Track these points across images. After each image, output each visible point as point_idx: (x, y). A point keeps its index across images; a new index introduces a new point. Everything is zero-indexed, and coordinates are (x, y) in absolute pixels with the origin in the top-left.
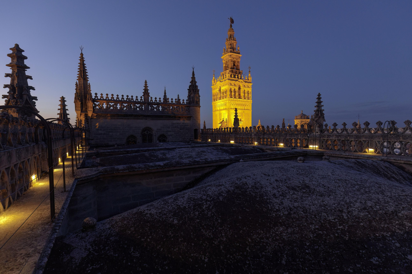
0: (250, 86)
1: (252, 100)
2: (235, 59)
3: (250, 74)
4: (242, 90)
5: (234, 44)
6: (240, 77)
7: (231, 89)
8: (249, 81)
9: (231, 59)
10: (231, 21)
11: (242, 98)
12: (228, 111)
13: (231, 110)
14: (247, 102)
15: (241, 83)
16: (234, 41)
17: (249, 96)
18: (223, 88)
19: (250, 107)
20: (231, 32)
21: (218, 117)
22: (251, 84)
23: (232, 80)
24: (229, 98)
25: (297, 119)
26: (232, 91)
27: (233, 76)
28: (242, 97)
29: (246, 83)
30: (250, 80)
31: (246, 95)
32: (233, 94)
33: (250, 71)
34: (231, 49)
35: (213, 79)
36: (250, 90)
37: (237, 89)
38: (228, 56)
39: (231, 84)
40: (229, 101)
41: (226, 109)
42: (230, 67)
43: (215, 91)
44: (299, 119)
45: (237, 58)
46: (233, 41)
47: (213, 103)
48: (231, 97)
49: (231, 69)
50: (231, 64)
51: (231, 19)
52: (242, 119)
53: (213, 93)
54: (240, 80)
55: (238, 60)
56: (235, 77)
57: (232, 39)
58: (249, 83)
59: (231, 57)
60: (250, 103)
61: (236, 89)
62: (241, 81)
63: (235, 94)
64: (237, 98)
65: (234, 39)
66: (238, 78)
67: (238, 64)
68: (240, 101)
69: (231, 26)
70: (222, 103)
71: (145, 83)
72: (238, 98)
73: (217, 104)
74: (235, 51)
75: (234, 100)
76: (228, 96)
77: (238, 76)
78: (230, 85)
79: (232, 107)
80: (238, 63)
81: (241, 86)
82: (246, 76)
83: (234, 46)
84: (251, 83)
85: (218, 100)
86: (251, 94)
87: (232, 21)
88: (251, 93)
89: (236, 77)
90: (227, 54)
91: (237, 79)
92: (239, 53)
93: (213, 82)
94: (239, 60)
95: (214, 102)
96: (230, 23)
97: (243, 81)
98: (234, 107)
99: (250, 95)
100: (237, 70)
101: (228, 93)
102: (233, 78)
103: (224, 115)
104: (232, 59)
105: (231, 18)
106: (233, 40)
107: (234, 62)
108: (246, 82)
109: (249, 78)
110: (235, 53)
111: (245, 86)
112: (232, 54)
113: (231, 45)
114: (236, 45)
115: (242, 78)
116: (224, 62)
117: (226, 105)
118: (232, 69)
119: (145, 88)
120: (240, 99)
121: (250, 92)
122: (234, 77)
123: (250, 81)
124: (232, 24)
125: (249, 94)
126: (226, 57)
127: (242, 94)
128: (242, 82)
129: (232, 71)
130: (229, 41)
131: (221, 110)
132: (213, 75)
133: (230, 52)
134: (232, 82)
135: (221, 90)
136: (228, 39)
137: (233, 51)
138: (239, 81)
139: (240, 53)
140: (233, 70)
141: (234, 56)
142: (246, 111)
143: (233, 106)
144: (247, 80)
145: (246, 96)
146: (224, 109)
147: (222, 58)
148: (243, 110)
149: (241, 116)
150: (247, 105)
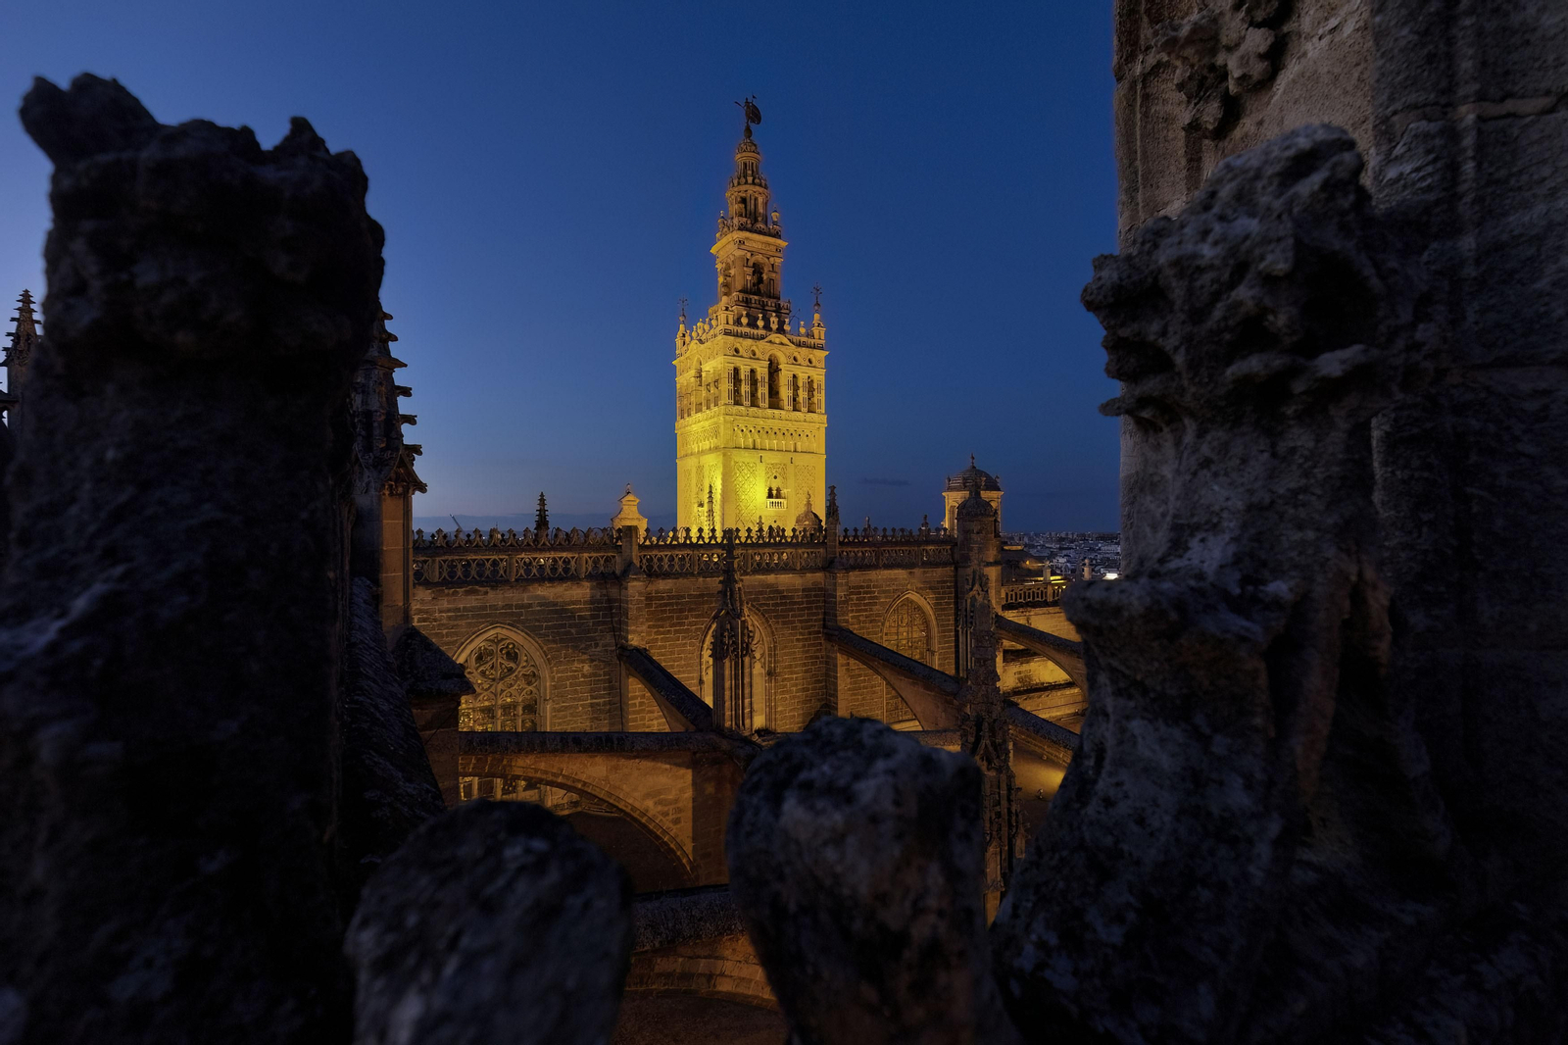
0: (819, 361)
1: (826, 417)
2: (759, 258)
3: (817, 316)
4: (784, 378)
5: (756, 199)
6: (774, 327)
7: (736, 370)
8: (813, 341)
9: (741, 258)
10: (747, 115)
11: (786, 407)
12: (724, 455)
13: (735, 451)
14: (805, 421)
15: (779, 348)
16: (758, 188)
17: (815, 400)
18: (708, 367)
19: (819, 443)
20: (744, 154)
21: (694, 481)
22: (822, 354)
23: (741, 337)
24: (726, 404)
25: (950, 489)
26: (743, 377)
27: (744, 321)
28: (786, 402)
29: (799, 349)
30: (816, 336)
31: (802, 395)
32: (745, 388)
33: (818, 304)
34: (745, 219)
35: (680, 334)
36: (819, 376)
37: (762, 371)
38: (732, 243)
39: (737, 351)
40: (727, 417)
41: (717, 448)
42: (739, 285)
43: (685, 379)
44: (958, 491)
45: (771, 253)
46: (751, 189)
47: (680, 423)
48: (737, 403)
49: (741, 296)
50: (745, 274)
51: (748, 107)
52: (785, 491)
53: (678, 386)
54: (776, 338)
55: (772, 259)
56: (752, 324)
57: (750, 179)
58: (814, 348)
59: (743, 247)
60: (817, 425)
61: (759, 369)
62: (777, 341)
63: (756, 390)
64: (761, 405)
65: (757, 181)
66: (767, 327)
67: (774, 275)
68: (774, 418)
69: (748, 132)
70: (706, 424)
71: (20, 305)
72: (767, 406)
73: (689, 428)
74: (760, 225)
75: (747, 415)
76: (725, 398)
77: (767, 320)
78: (734, 356)
79: (742, 442)
80: (773, 271)
81: (782, 359)
82: (802, 323)
83: (756, 205)
84: (822, 349)
85: (693, 412)
86: (823, 392)
87: (754, 115)
88: (823, 387)
89: (760, 323)
90: (729, 237)
91: (762, 332)
92: (777, 235)
93: (679, 342)
94: (778, 260)
95: (682, 420)
96: (744, 119)
97: (788, 342)
98: (751, 440)
99: (820, 397)
100: (770, 297)
101: (726, 386)
102: (748, 330)
103: (712, 473)
104: (749, 255)
105: (747, 102)
106: (753, 183)
107: (757, 269)
108: (800, 346)
109: (816, 331)
110: (760, 232)
111: (795, 359)
112: (747, 239)
113: (744, 201)
114: (766, 204)
115: (787, 327)
116: (719, 266)
117: (716, 434)
118: (747, 296)
119: (17, 329)
120: (776, 412)
121: (819, 386)
122: (749, 325)
123: (817, 341)
124: (753, 126)
125: (815, 393)
126: (727, 247)
127: (785, 393)
128: (782, 344)
129: (747, 303)
130: (736, 189)
131: (702, 453)
132: (681, 319)
133: (740, 229)
134: (741, 344)
135: (704, 374)
136: (736, 182)
137: (750, 226)
138: (770, 342)
139: (782, 234)
140: (751, 296)
141: (754, 245)
142: (800, 459)
143: (745, 437)
144: (803, 339)
145: (800, 399)
146: (711, 450)
147: (713, 250)
148: (790, 455)
149: (778, 475)
150: (807, 432)
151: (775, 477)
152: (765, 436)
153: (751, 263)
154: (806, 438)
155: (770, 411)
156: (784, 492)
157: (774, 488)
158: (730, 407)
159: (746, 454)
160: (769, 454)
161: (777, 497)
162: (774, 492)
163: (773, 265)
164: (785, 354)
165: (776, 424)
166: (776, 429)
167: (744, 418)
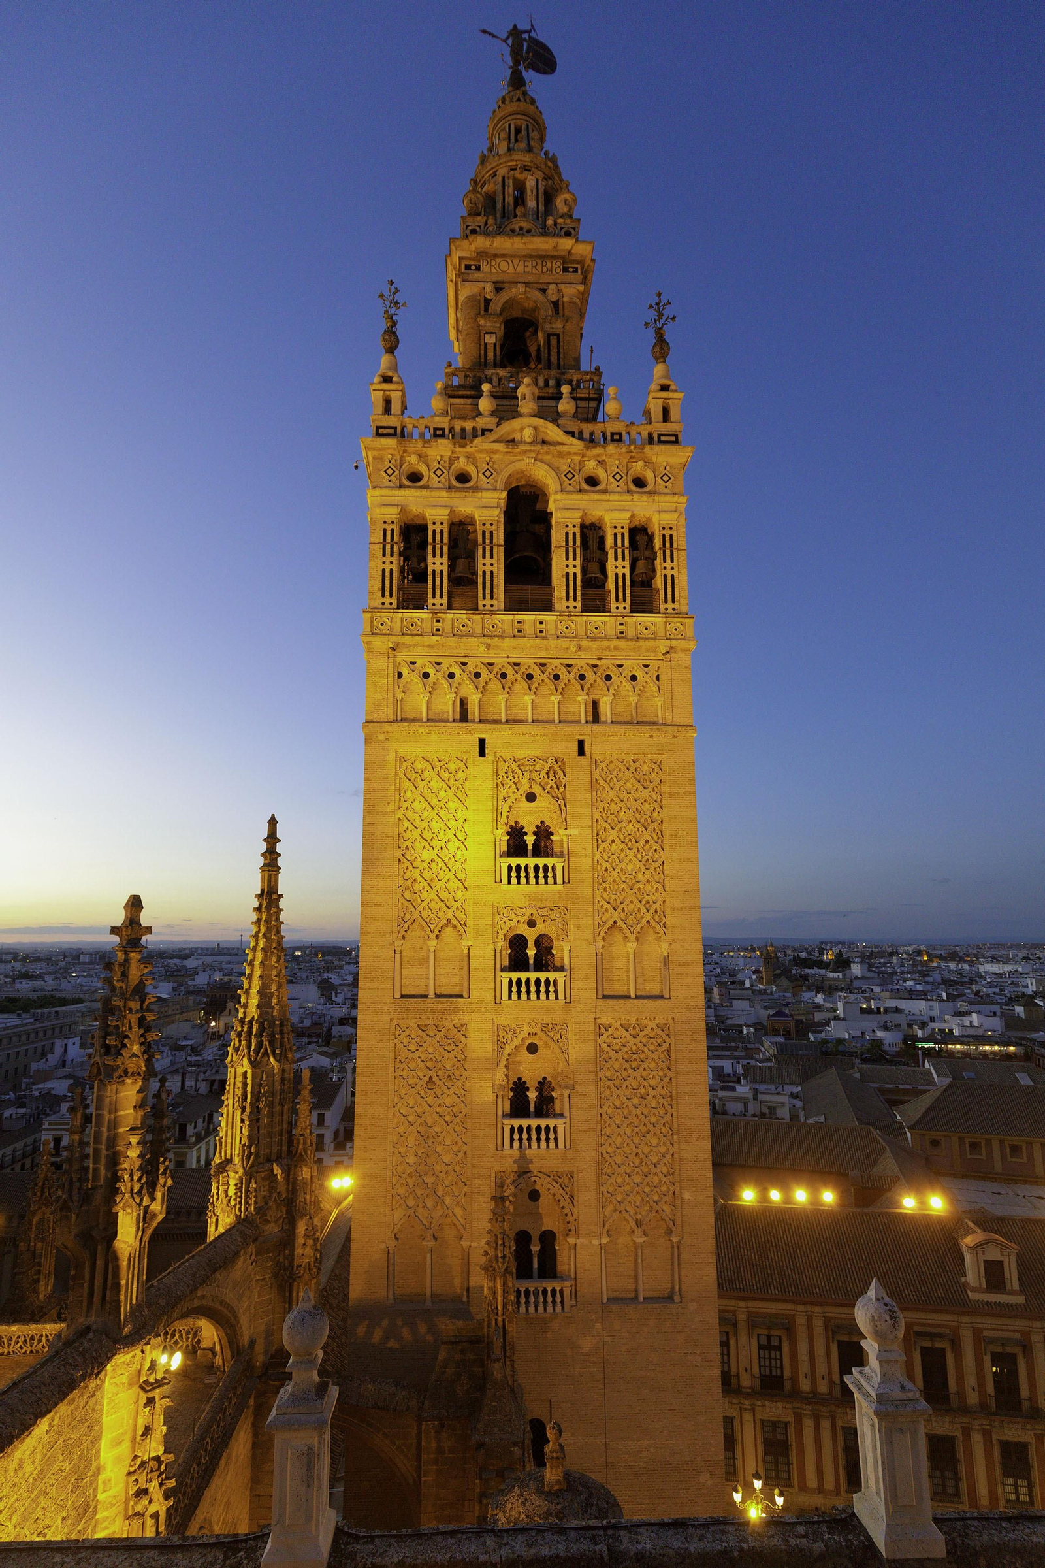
0: (666, 476)
4: (559, 530)
6: (524, 406)
11: (564, 605)
13: (402, 731)
14: (624, 637)
15: (536, 454)
19: (674, 695)
22: (673, 457)
24: (376, 608)
28: (563, 592)
29: (600, 450)
30: (657, 417)
31: (615, 567)
32: (437, 564)
36: (667, 513)
37: (488, 518)
39: (412, 474)
40: (378, 642)
48: (412, 602)
52: (564, 835)
54: (525, 427)
58: (649, 445)
60: (664, 646)
61: (478, 515)
62: (529, 437)
63: (470, 565)
64: (482, 602)
67: (559, 322)
68: (522, 635)
72: (503, 604)
75: (440, 633)
76: (374, 592)
78: (404, 487)
79: (422, 705)
81: (548, 482)
84: (673, 444)
97: (563, 437)
98: (450, 698)
100: (541, 370)
101: (379, 562)
104: (490, 290)
108: (601, 443)
110: (516, 234)
111: (589, 479)
120: (532, 617)
121: (668, 539)
123: (659, 428)
125: (657, 562)
127: (560, 568)
128: (544, 442)
138: (508, 442)
140: (490, 372)
142: (608, 744)
143: (433, 690)
145: (610, 580)
148: (572, 735)
149: (537, 790)
150: (630, 667)
151: (531, 797)
152: (495, 686)
153: (496, 307)
154: (627, 685)
155: (508, 618)
156: (560, 837)
157: (530, 829)
158: (384, 616)
159: (434, 737)
160: (505, 731)
161: (537, 852)
162: (530, 839)
163: (555, 304)
164: (556, 471)
165: (527, 651)
166: (528, 663)
167: (427, 640)
